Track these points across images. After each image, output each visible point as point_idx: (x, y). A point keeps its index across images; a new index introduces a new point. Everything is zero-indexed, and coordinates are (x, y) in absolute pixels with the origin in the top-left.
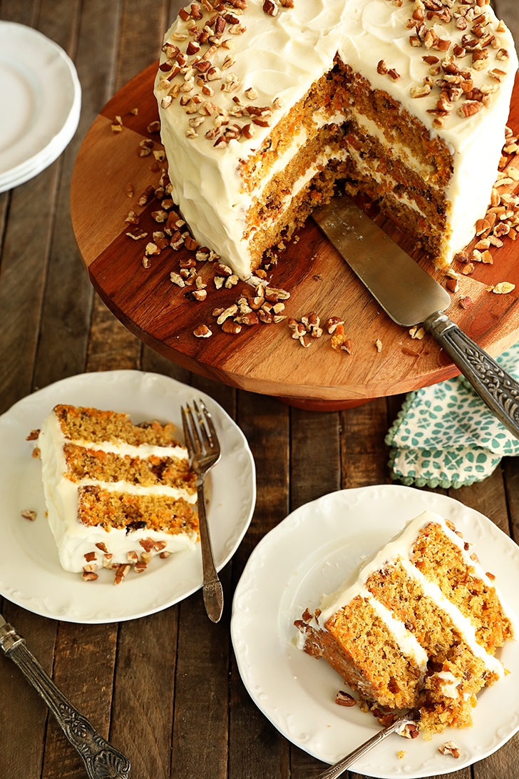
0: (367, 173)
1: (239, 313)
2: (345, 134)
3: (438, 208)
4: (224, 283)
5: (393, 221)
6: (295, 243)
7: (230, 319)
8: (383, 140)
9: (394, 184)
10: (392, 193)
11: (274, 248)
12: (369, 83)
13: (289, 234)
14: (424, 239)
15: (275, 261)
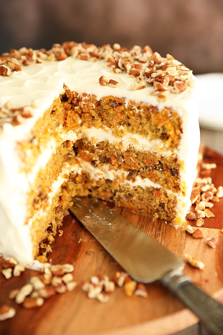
0: (101, 177)
1: (34, 290)
2: (76, 155)
3: (172, 172)
4: (12, 273)
5: (128, 208)
6: (60, 235)
7: (28, 297)
8: (112, 140)
9: (126, 173)
10: (126, 181)
11: (46, 241)
12: (95, 96)
13: (54, 230)
14: (160, 209)
15: (49, 249)
